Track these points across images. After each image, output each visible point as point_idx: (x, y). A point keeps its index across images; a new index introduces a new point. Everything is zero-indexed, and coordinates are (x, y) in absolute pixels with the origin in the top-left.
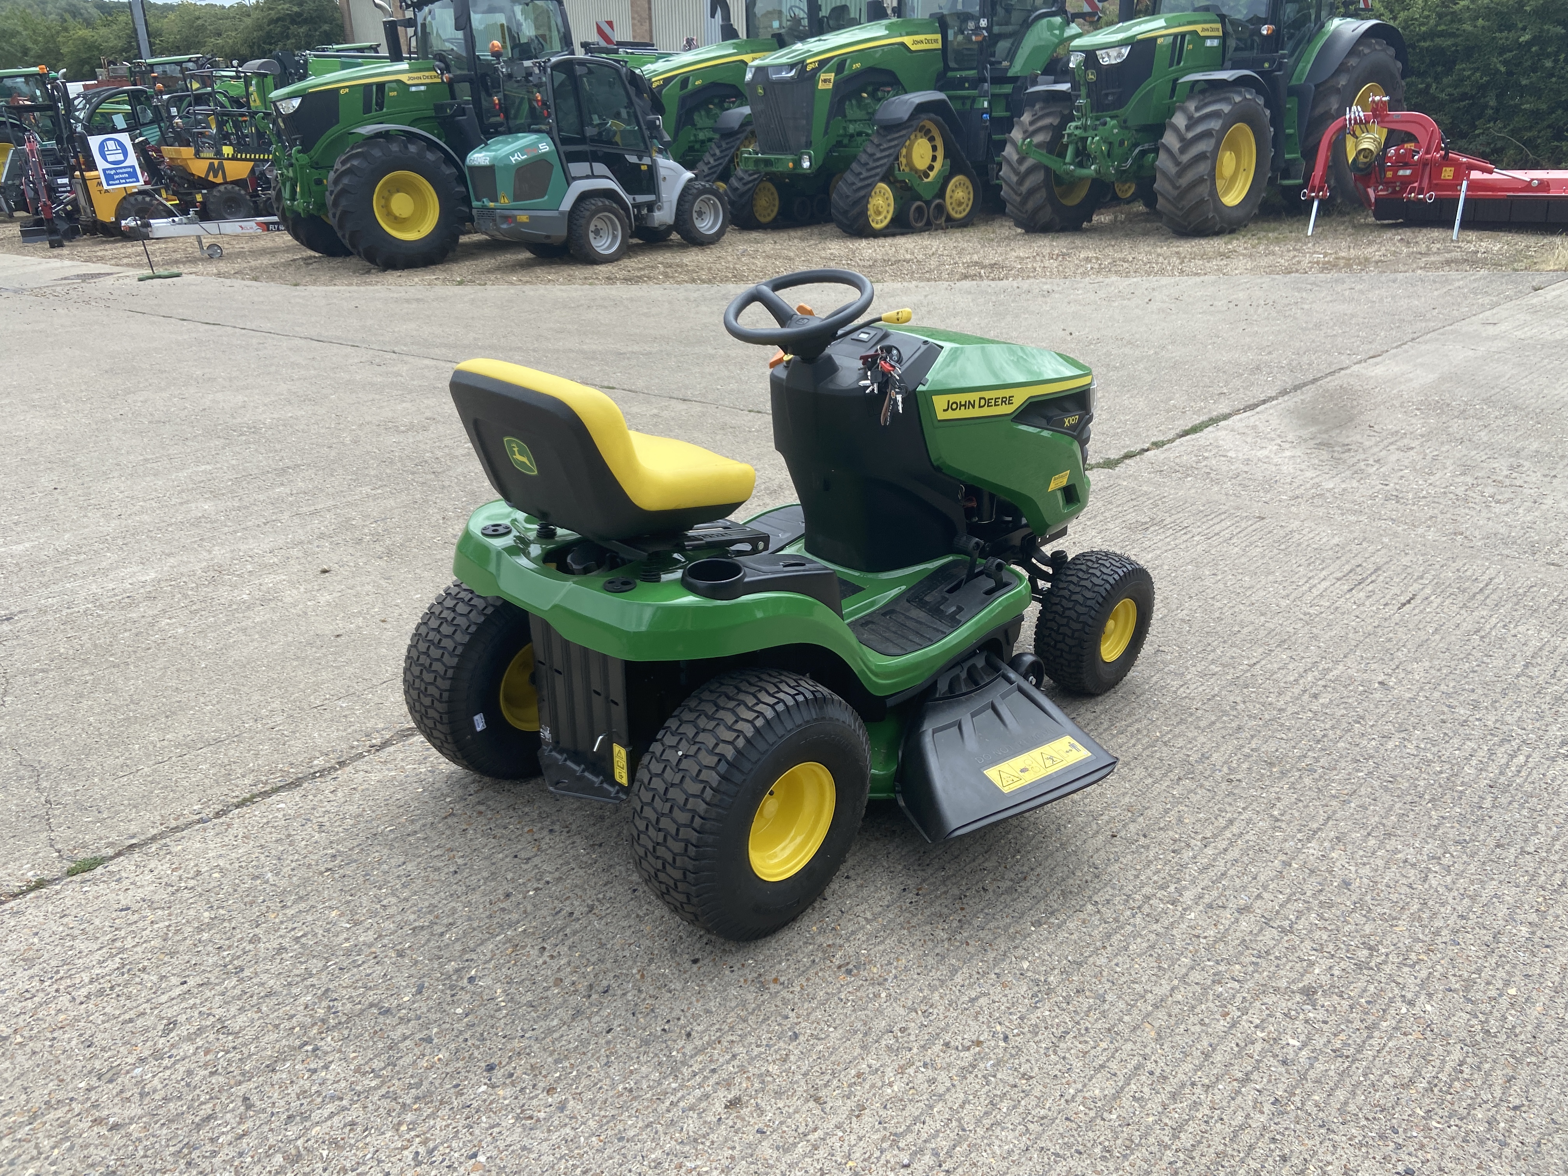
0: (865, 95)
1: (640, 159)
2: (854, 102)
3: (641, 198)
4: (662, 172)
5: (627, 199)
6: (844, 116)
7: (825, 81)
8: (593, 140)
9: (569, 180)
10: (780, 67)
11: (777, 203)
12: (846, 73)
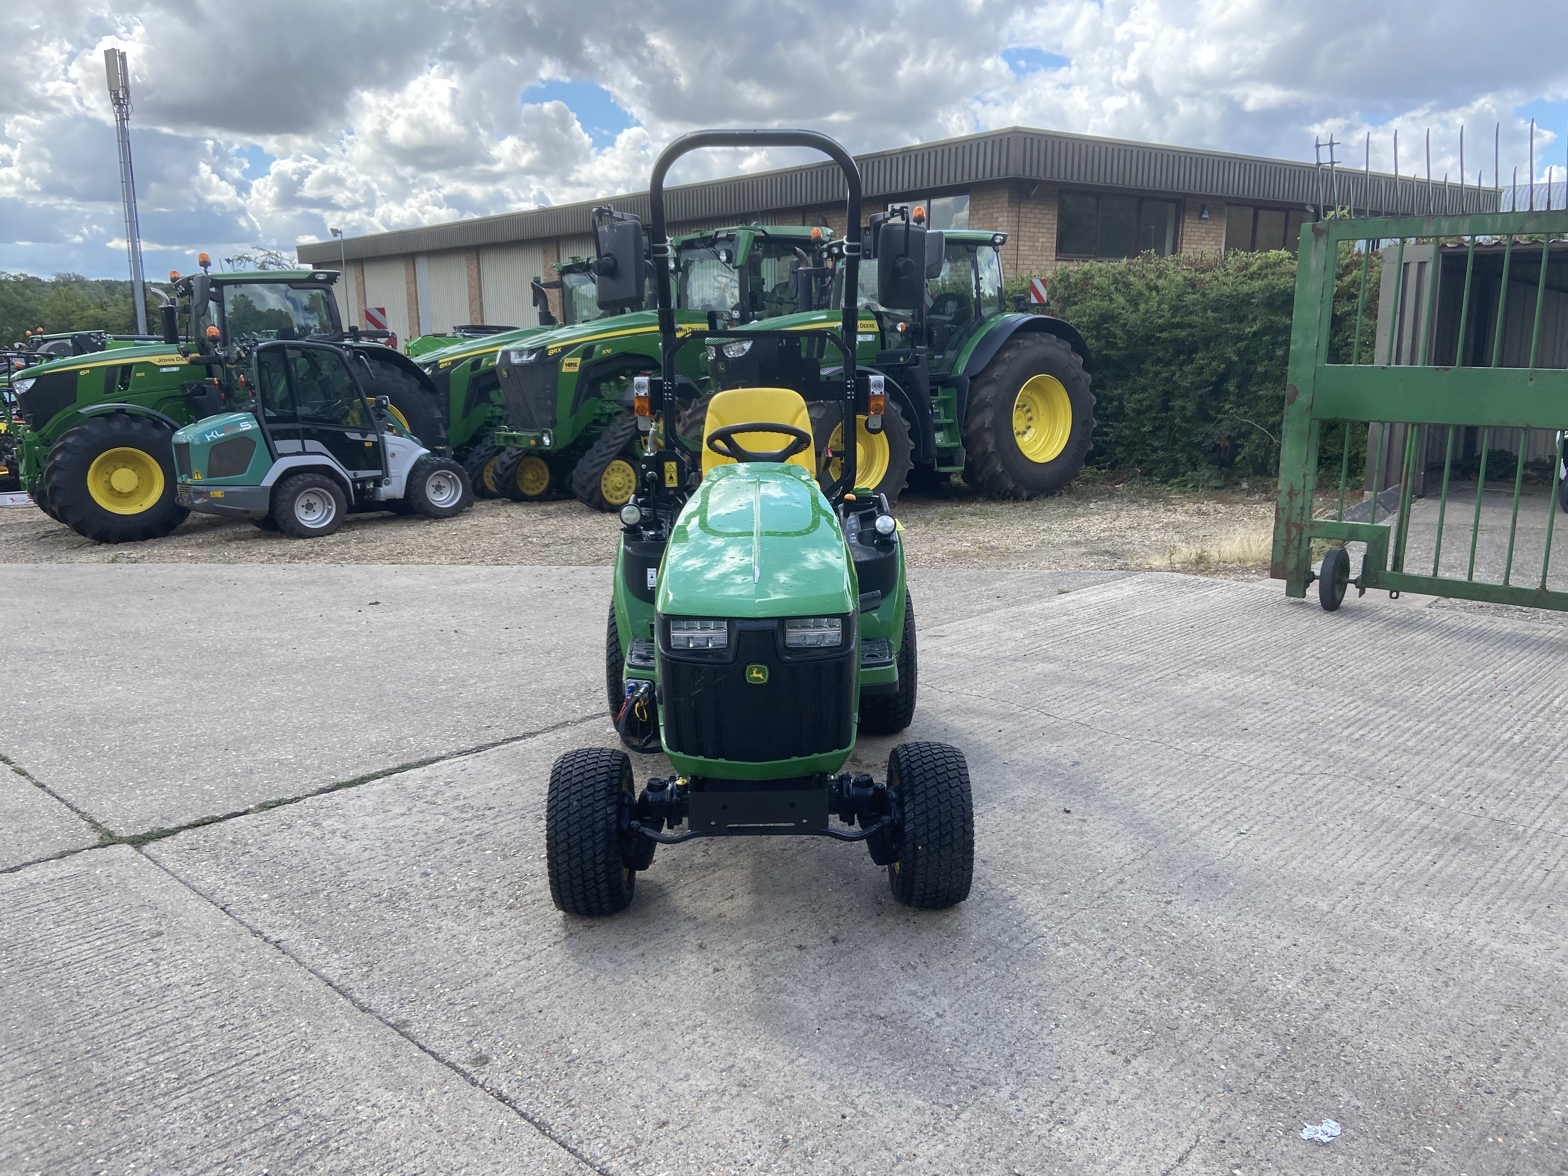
0: (623, 378)
1: (364, 435)
2: (612, 384)
3: (362, 474)
4: (390, 449)
5: (347, 475)
6: (601, 397)
7: (570, 365)
8: (305, 419)
9: (274, 457)
10: (521, 352)
11: (547, 476)
12: (595, 357)
